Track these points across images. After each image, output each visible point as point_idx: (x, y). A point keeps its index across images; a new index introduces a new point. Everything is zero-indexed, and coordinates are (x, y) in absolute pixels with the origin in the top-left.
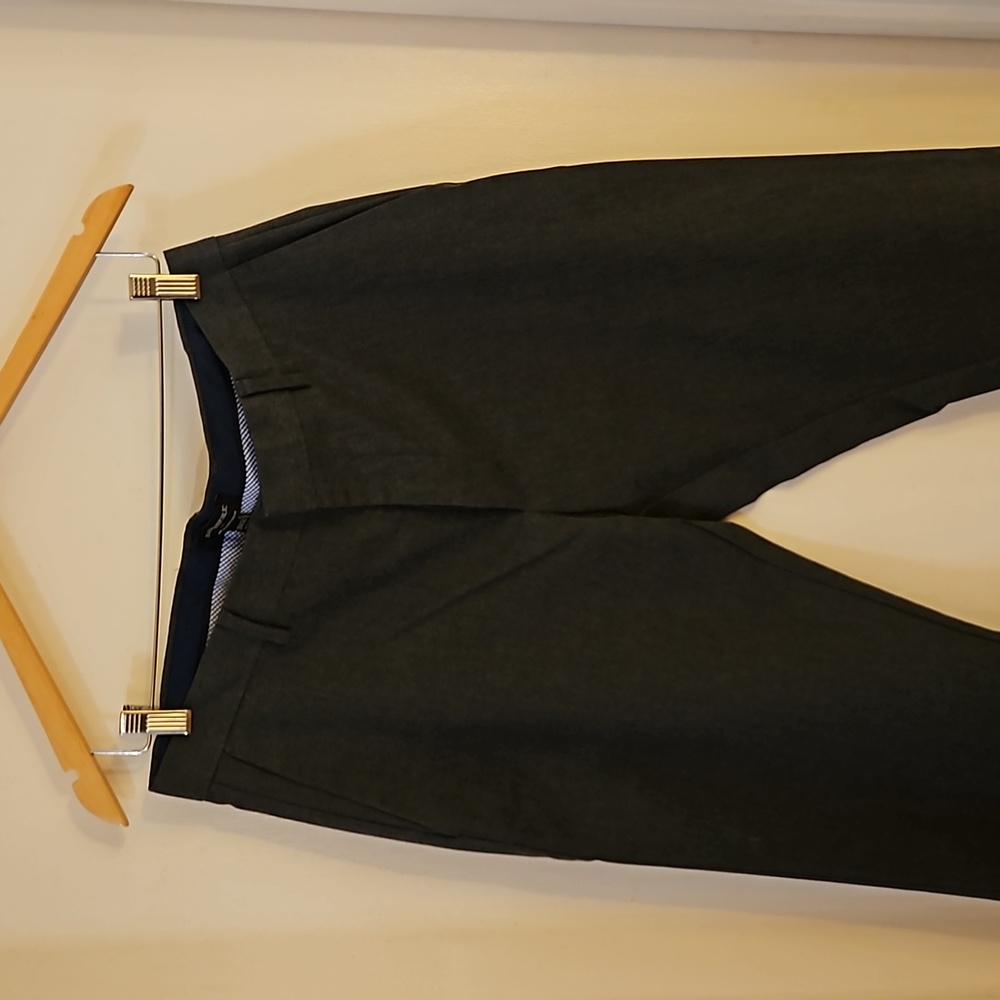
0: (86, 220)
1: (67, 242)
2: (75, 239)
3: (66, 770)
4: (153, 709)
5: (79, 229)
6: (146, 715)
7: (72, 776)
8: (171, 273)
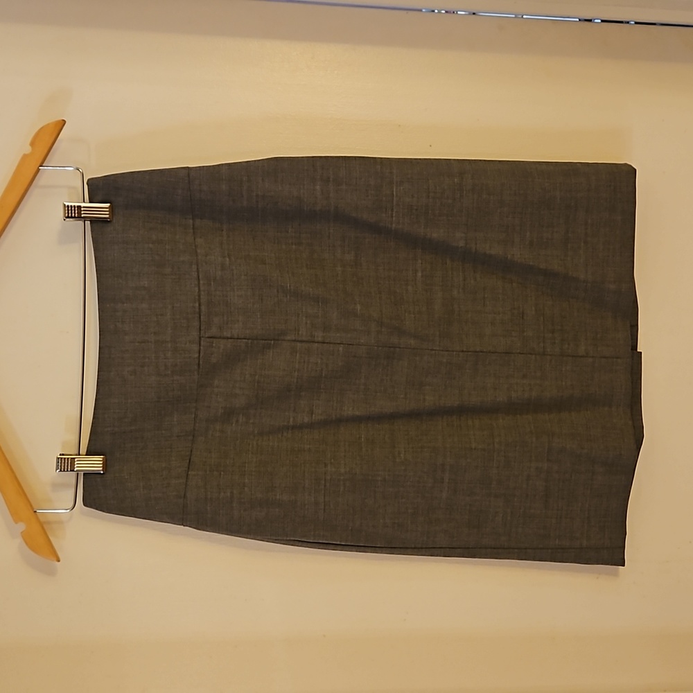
0: (32, 144)
1: (19, 158)
2: (25, 157)
3: (16, 523)
4: (79, 455)
5: (28, 149)
6: (74, 458)
7: (21, 527)
8: (90, 202)
